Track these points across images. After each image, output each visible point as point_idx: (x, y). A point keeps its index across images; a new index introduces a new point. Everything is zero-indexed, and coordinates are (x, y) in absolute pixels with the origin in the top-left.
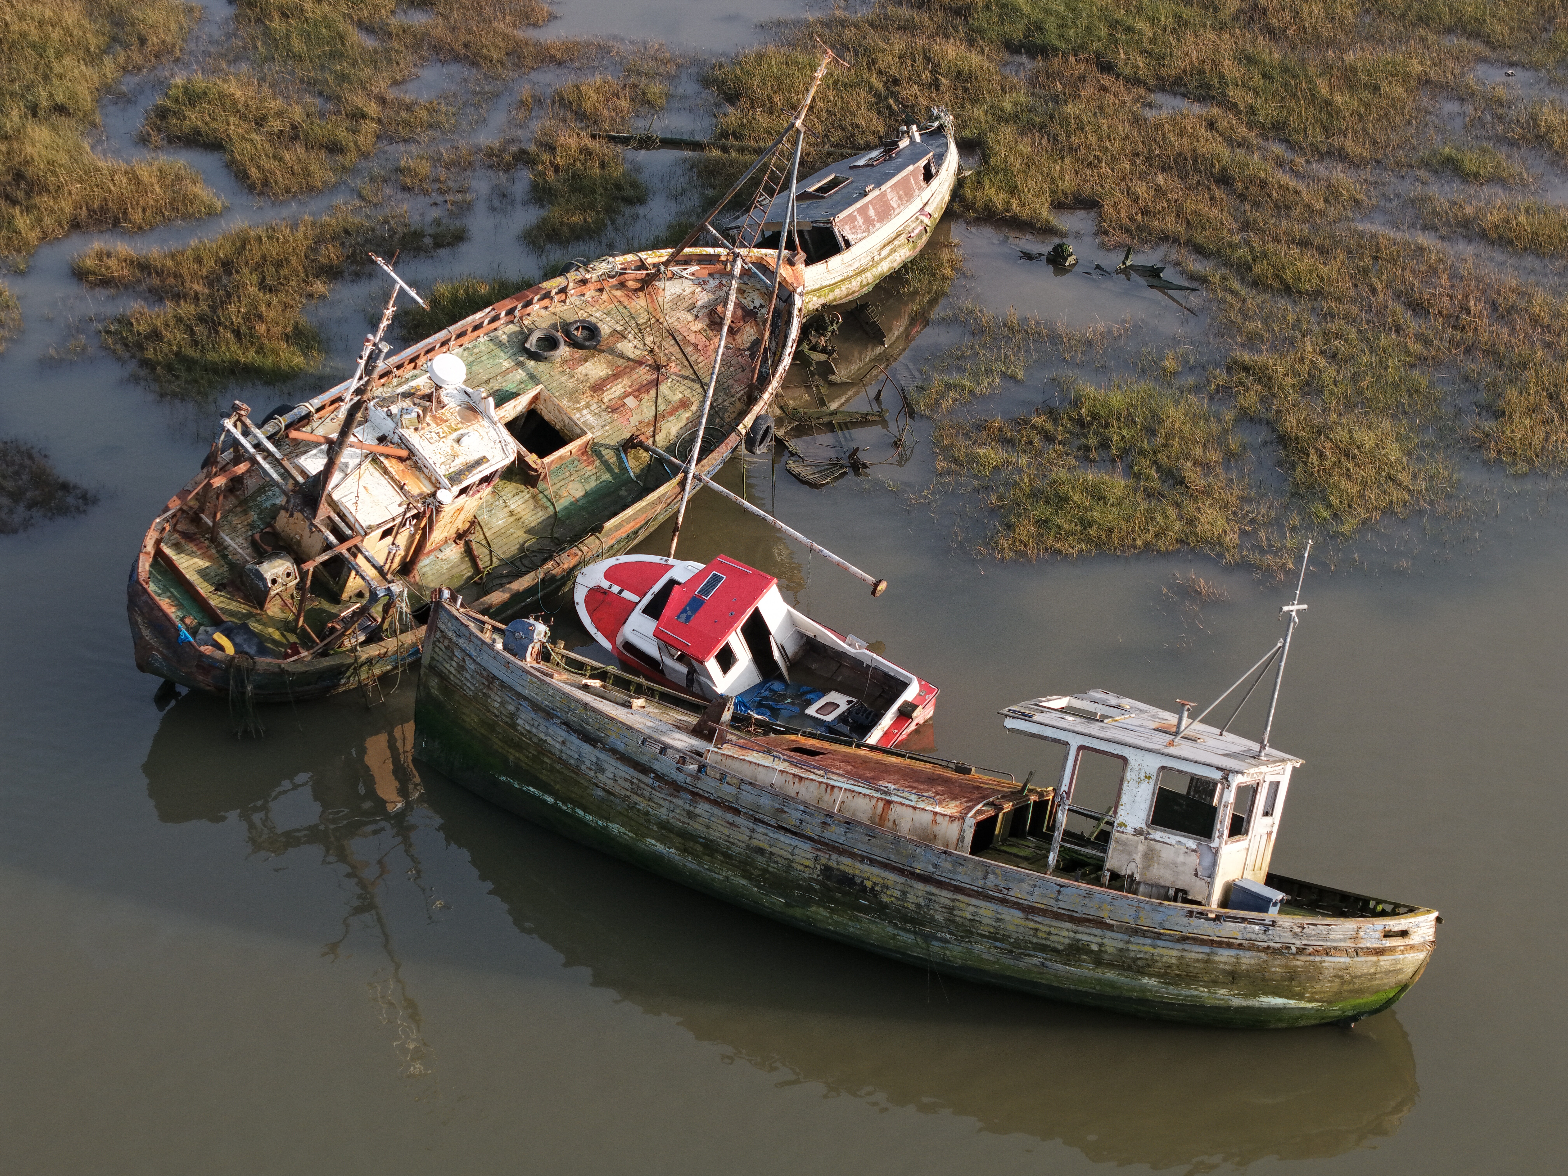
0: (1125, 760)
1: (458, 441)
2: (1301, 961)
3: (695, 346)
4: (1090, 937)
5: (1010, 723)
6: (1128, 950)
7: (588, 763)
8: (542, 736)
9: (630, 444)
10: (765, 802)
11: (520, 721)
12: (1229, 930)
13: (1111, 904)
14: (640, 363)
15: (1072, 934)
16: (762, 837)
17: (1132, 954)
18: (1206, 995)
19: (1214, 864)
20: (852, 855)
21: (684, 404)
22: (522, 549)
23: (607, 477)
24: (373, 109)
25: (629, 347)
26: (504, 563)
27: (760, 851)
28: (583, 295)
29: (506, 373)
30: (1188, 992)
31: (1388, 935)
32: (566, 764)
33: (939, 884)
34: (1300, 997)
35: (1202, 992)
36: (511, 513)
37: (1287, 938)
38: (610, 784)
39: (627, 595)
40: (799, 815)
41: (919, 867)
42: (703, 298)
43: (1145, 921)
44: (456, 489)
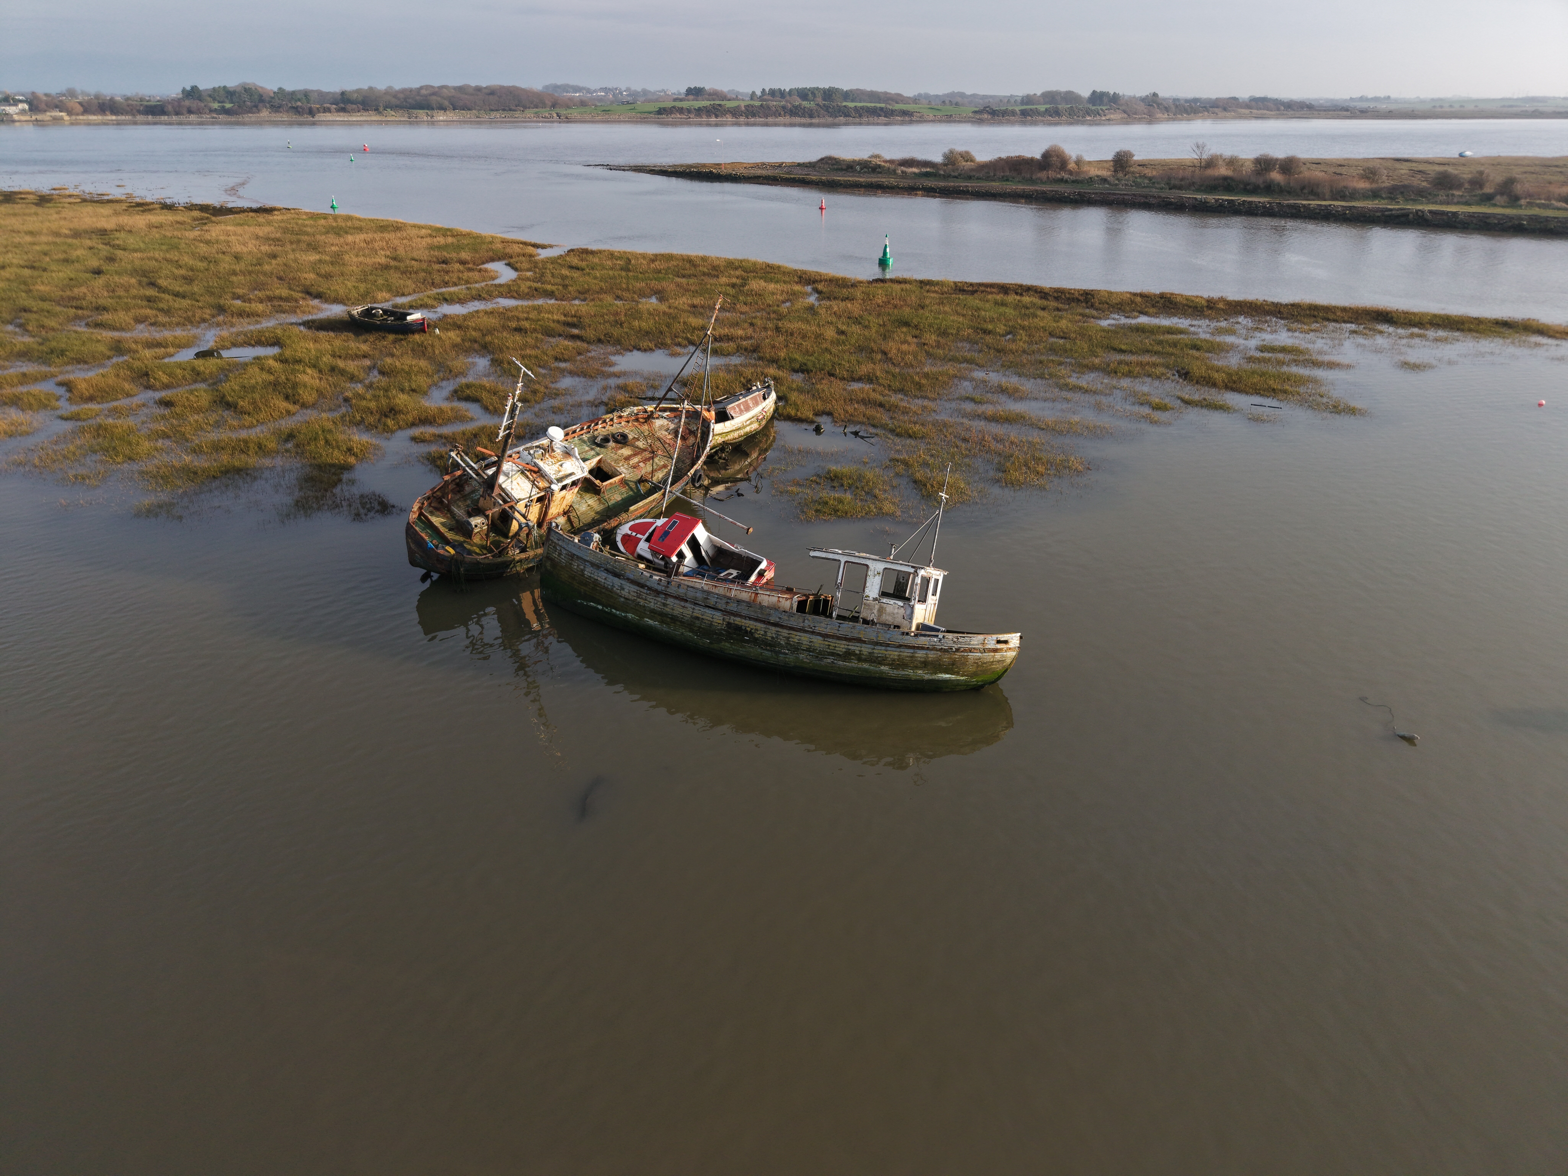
0: (867, 566)
1: (561, 465)
2: (957, 656)
3: (669, 444)
4: (855, 647)
5: (812, 554)
6: (873, 653)
7: (617, 587)
8: (596, 578)
9: (641, 481)
10: (699, 595)
11: (586, 573)
12: (922, 641)
13: (864, 631)
14: (645, 450)
15: (846, 647)
16: (698, 612)
17: (876, 655)
18: (912, 674)
19: (912, 612)
20: (741, 616)
21: (665, 466)
22: (593, 519)
23: (631, 493)
24: (542, 389)
25: (641, 444)
26: (585, 525)
27: (697, 618)
28: (620, 423)
29: (587, 451)
30: (903, 673)
31: (999, 642)
32: (607, 589)
33: (782, 627)
34: (957, 673)
35: (909, 672)
36: (589, 506)
37: (951, 644)
38: (627, 594)
39: (639, 536)
40: (715, 600)
41: (772, 619)
42: (672, 426)
43: (881, 639)
44: (561, 485)
